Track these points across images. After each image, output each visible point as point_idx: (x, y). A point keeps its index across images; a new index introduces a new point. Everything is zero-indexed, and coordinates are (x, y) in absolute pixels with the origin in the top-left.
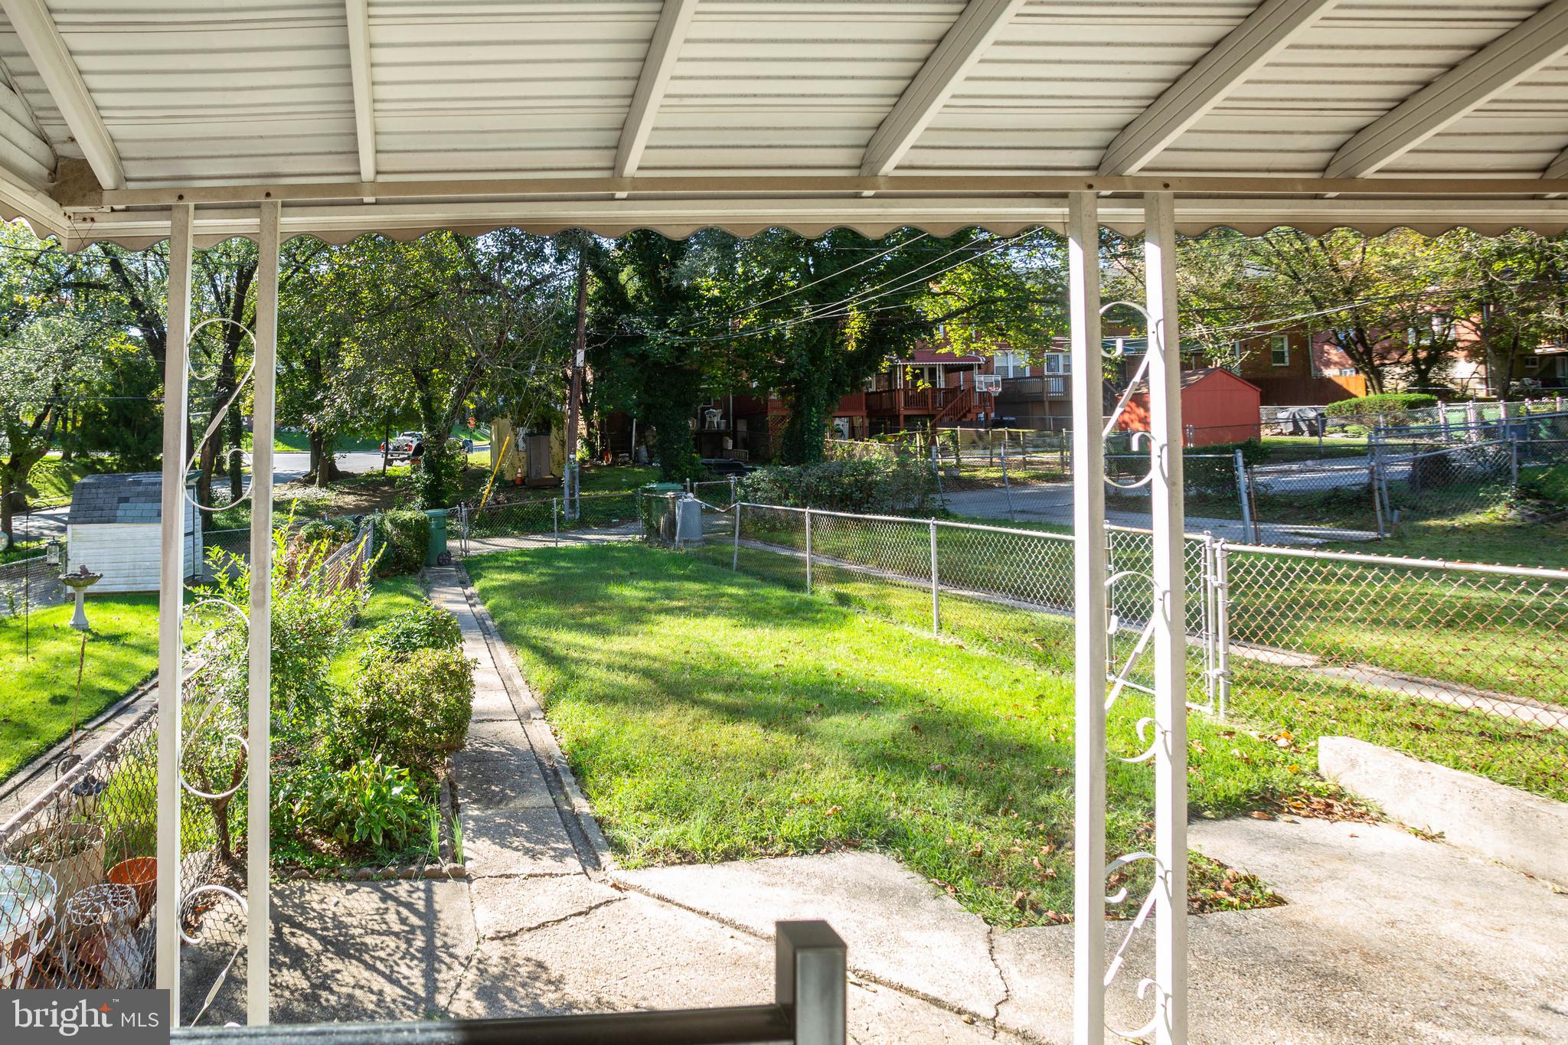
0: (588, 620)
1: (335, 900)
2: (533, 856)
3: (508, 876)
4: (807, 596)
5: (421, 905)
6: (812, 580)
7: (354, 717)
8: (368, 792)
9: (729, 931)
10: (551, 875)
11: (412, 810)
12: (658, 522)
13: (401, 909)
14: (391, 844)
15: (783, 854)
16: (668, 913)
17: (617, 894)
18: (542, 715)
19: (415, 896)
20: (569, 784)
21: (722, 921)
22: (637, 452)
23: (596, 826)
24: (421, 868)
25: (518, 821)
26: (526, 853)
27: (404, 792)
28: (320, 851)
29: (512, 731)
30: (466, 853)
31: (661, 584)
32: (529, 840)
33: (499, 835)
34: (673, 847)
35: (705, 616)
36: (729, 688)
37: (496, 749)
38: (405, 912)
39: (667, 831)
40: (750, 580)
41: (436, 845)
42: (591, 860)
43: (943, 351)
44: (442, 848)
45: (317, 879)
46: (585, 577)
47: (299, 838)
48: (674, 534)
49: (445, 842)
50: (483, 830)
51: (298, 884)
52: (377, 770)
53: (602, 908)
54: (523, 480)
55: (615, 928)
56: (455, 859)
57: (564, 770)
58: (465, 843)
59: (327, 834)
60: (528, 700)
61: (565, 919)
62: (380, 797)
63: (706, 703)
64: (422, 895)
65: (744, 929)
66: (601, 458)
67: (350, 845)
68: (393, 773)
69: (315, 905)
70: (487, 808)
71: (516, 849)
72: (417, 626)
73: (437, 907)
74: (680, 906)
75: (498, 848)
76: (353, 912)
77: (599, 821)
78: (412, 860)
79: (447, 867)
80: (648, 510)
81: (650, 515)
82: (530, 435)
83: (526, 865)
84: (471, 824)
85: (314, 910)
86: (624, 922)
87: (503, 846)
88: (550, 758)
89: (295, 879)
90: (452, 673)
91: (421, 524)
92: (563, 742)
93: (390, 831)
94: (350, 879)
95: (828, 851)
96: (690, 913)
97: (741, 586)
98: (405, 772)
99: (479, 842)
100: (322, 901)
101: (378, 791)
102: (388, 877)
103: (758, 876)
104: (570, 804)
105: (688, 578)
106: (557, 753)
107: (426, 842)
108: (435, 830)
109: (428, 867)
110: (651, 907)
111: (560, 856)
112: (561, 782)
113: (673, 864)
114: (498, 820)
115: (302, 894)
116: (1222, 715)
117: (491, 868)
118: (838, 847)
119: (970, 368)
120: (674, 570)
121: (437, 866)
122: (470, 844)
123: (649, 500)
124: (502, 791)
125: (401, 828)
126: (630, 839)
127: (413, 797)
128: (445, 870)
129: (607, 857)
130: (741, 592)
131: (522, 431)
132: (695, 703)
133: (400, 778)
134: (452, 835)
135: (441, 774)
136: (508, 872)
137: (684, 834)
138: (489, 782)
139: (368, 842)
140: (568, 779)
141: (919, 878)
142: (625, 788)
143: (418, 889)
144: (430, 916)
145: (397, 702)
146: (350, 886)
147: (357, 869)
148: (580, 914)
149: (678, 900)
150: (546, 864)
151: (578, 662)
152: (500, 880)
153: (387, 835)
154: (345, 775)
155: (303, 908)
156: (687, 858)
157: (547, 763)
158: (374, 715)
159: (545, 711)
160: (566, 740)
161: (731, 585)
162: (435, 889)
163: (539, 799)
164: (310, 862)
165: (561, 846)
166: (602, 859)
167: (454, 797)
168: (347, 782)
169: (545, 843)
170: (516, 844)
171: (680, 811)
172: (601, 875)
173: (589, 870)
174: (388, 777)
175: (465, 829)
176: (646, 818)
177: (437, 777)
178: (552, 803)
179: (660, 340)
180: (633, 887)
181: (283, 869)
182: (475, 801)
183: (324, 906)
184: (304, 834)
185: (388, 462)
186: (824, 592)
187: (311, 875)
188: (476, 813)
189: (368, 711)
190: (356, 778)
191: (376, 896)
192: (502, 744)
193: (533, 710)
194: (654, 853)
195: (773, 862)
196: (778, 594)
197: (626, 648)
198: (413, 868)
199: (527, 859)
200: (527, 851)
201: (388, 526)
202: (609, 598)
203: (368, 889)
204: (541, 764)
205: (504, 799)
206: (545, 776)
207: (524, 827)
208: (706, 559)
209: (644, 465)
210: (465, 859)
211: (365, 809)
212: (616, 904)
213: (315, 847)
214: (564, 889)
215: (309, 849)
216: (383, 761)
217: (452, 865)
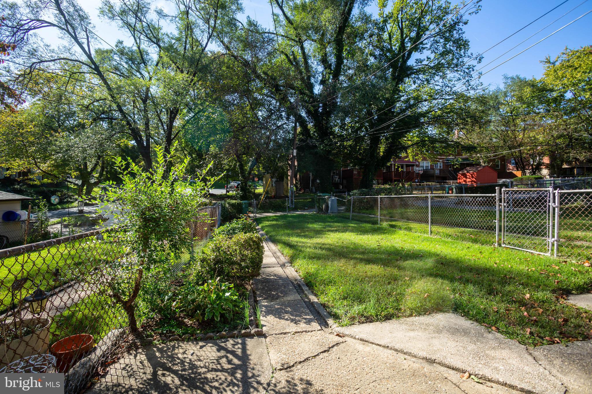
0: (303, 234)
1: (192, 352)
2: (296, 323)
3: (285, 333)
4: (378, 226)
5: (239, 352)
6: (380, 221)
7: (207, 262)
8: (212, 295)
9: (402, 356)
10: (306, 331)
11: (235, 303)
12: (322, 207)
13: (229, 355)
14: (224, 319)
15: (411, 315)
16: (369, 348)
17: (340, 340)
18: (290, 265)
19: (236, 347)
20: (306, 290)
21: (396, 350)
22: (312, 189)
23: (322, 307)
24: (240, 332)
25: (286, 307)
26: (292, 322)
27: (231, 295)
28: (187, 325)
29: (279, 271)
30: (262, 323)
31: (327, 224)
32: (292, 315)
33: (278, 314)
34: (362, 315)
35: (346, 232)
36: (363, 253)
37: (272, 277)
38: (230, 356)
39: (357, 308)
40: (357, 222)
41: (248, 320)
42: (324, 324)
43: (406, 160)
44: (251, 321)
45: (183, 340)
46: (299, 222)
47: (176, 319)
48: (328, 210)
49: (252, 318)
50: (269, 312)
51: (172, 344)
52: (217, 285)
53: (335, 347)
54: (274, 196)
55: (345, 358)
56: (257, 326)
57: (303, 285)
58: (261, 318)
59: (191, 316)
60: (283, 259)
61: (318, 355)
62: (219, 297)
63: (356, 258)
64: (240, 346)
65: (409, 354)
66: (300, 191)
67: (203, 321)
68: (225, 286)
69: (180, 356)
70: (271, 301)
71: (287, 320)
72: (237, 226)
73: (248, 352)
74: (373, 343)
75: (278, 320)
76: (202, 358)
77: (324, 306)
78: (235, 328)
79: (253, 331)
80: (319, 203)
81: (319, 204)
82: (276, 181)
83: (292, 327)
84: (264, 309)
85: (178, 358)
86: (349, 354)
87: (280, 318)
88: (296, 280)
89: (170, 341)
90: (254, 241)
91: (239, 205)
92: (301, 274)
93: (224, 314)
94: (201, 340)
95: (430, 314)
96: (378, 347)
97: (355, 224)
98: (232, 285)
99: (268, 317)
100: (184, 353)
101: (218, 295)
102: (222, 337)
103: (404, 327)
104: (308, 298)
105: (336, 222)
106: (299, 278)
107: (242, 318)
108: (247, 312)
109: (243, 331)
110: (360, 346)
111: (309, 322)
112: (302, 289)
113: (363, 323)
114: (276, 307)
115: (174, 349)
116: (555, 256)
117: (276, 329)
118: (433, 311)
119: (413, 165)
120: (330, 220)
121: (248, 330)
122: (264, 318)
123: (319, 199)
124: (277, 294)
125: (230, 312)
126: (340, 312)
127: (236, 297)
128: (253, 332)
129: (330, 321)
130: (356, 225)
131: (274, 180)
132: (352, 259)
133: (229, 288)
134: (256, 314)
135: (249, 288)
136: (285, 331)
137: (365, 309)
138: (271, 290)
139: (213, 319)
140: (305, 288)
141: (475, 323)
142: (332, 290)
143: (238, 343)
144: (245, 358)
145: (228, 255)
146: (201, 344)
147: (205, 334)
148: (325, 351)
149: (371, 340)
150: (303, 326)
151: (302, 247)
152: (281, 336)
153: (222, 316)
154: (200, 288)
155: (172, 358)
156: (369, 320)
157: (295, 283)
158: (217, 261)
159: (291, 263)
160: (302, 273)
161: (351, 223)
162: (247, 342)
163: (293, 297)
164: (180, 331)
165: (308, 317)
166: (329, 322)
167: (255, 297)
168: (202, 291)
169: (300, 316)
170: (286, 317)
171: (360, 299)
172: (329, 330)
173: (323, 328)
174: (223, 288)
175: (262, 311)
176: (345, 302)
177: (247, 289)
178: (300, 298)
179: (322, 148)
180: (347, 335)
181: (165, 336)
182: (265, 299)
183: (185, 356)
184: (180, 317)
185: (228, 192)
186: (385, 224)
187: (181, 339)
188: (266, 304)
189: (214, 260)
190: (206, 289)
191: (214, 349)
192: (275, 275)
193: (286, 263)
194: (353, 318)
195: (408, 319)
196: (368, 226)
197: (320, 242)
198: (235, 332)
199: (292, 324)
200: (292, 320)
201: (227, 205)
202: (309, 228)
203: (211, 345)
204: (293, 283)
205: (278, 297)
206: (295, 288)
207: (289, 309)
208: (340, 217)
209: (314, 193)
210: (263, 326)
211: (211, 304)
212: (342, 344)
213: (184, 323)
214: (314, 338)
215: (181, 324)
216: (221, 281)
217: (256, 330)
